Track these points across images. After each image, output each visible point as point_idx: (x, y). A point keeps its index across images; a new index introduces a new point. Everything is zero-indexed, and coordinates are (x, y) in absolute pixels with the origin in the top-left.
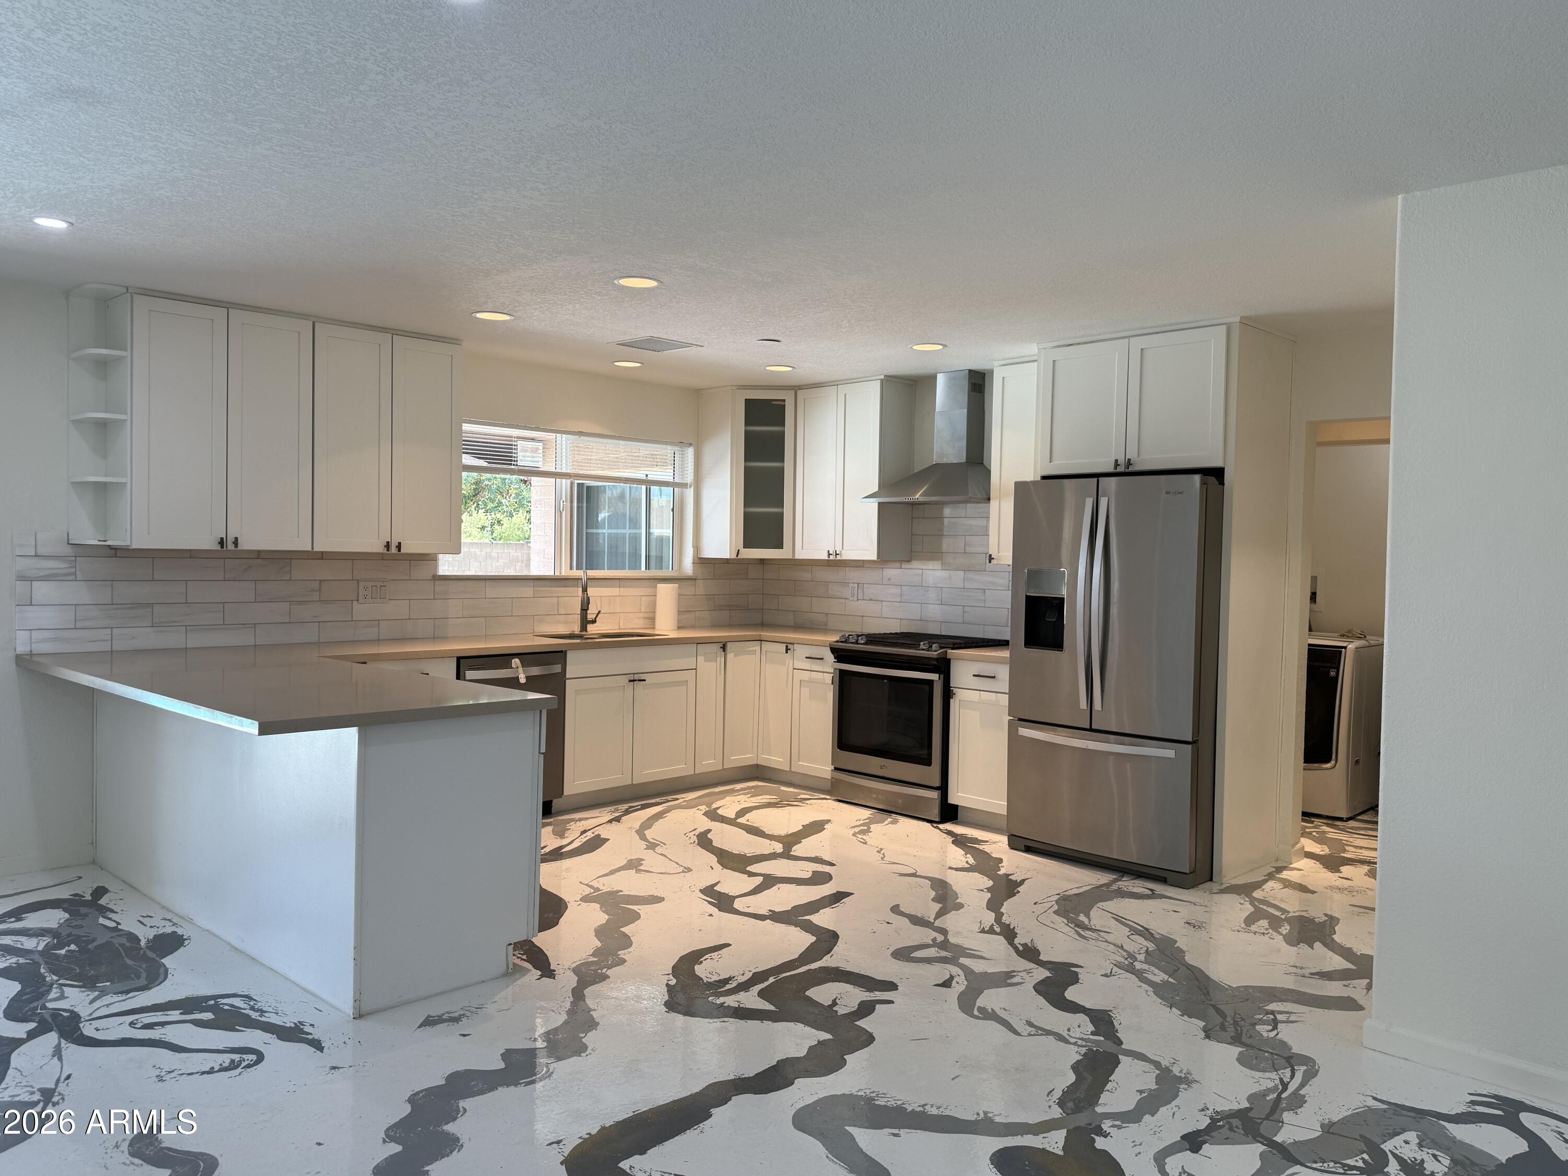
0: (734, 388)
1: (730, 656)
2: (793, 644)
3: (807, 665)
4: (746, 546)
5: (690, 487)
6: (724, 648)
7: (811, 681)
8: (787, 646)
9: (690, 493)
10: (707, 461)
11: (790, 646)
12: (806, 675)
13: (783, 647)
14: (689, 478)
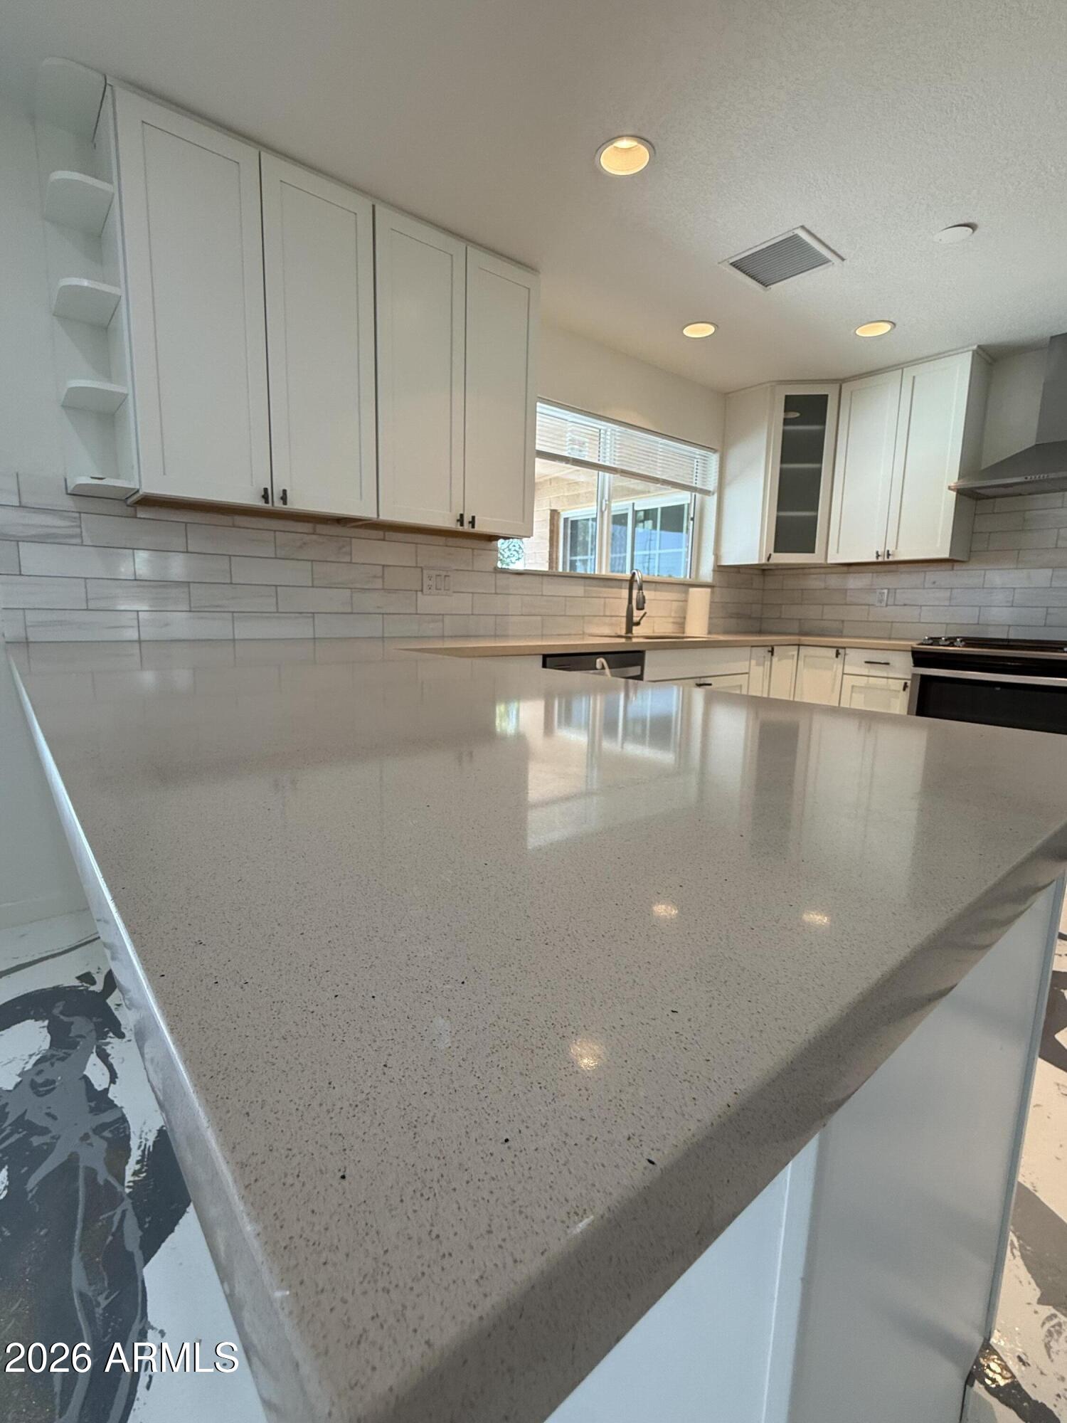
0: (773, 384)
1: (775, 659)
2: (844, 648)
3: (865, 670)
4: (777, 549)
5: (713, 494)
6: (772, 652)
7: (868, 688)
8: (837, 651)
9: (712, 502)
10: (732, 465)
11: (841, 651)
12: (862, 681)
13: (834, 651)
14: (712, 484)
